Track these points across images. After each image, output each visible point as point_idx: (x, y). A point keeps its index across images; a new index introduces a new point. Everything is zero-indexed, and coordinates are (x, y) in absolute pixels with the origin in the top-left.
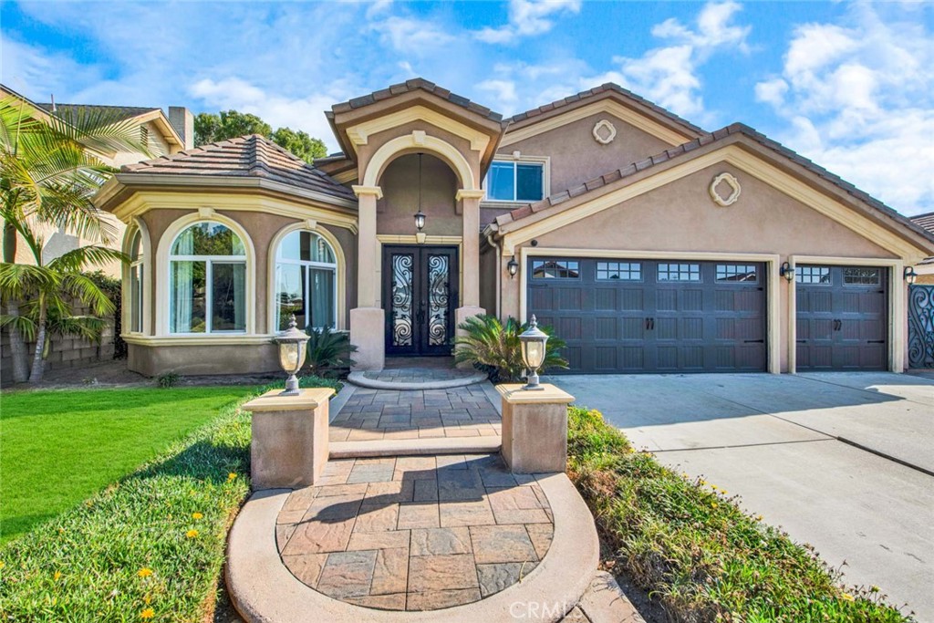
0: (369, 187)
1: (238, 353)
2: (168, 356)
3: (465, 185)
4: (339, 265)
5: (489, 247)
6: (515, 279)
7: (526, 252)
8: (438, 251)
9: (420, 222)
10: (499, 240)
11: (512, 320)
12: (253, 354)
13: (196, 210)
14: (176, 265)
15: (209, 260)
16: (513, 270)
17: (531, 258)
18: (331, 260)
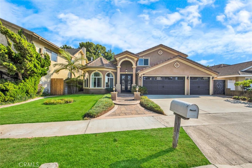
0: (119, 66)
1: (100, 90)
2: (91, 90)
3: (133, 66)
4: (114, 78)
5: (137, 75)
6: (141, 80)
7: (142, 76)
8: (129, 75)
9: (127, 71)
10: (138, 74)
11: (140, 86)
12: (103, 91)
13: (95, 70)
14: (92, 78)
15: (97, 77)
16: (140, 79)
17: (143, 77)
18: (113, 77)
